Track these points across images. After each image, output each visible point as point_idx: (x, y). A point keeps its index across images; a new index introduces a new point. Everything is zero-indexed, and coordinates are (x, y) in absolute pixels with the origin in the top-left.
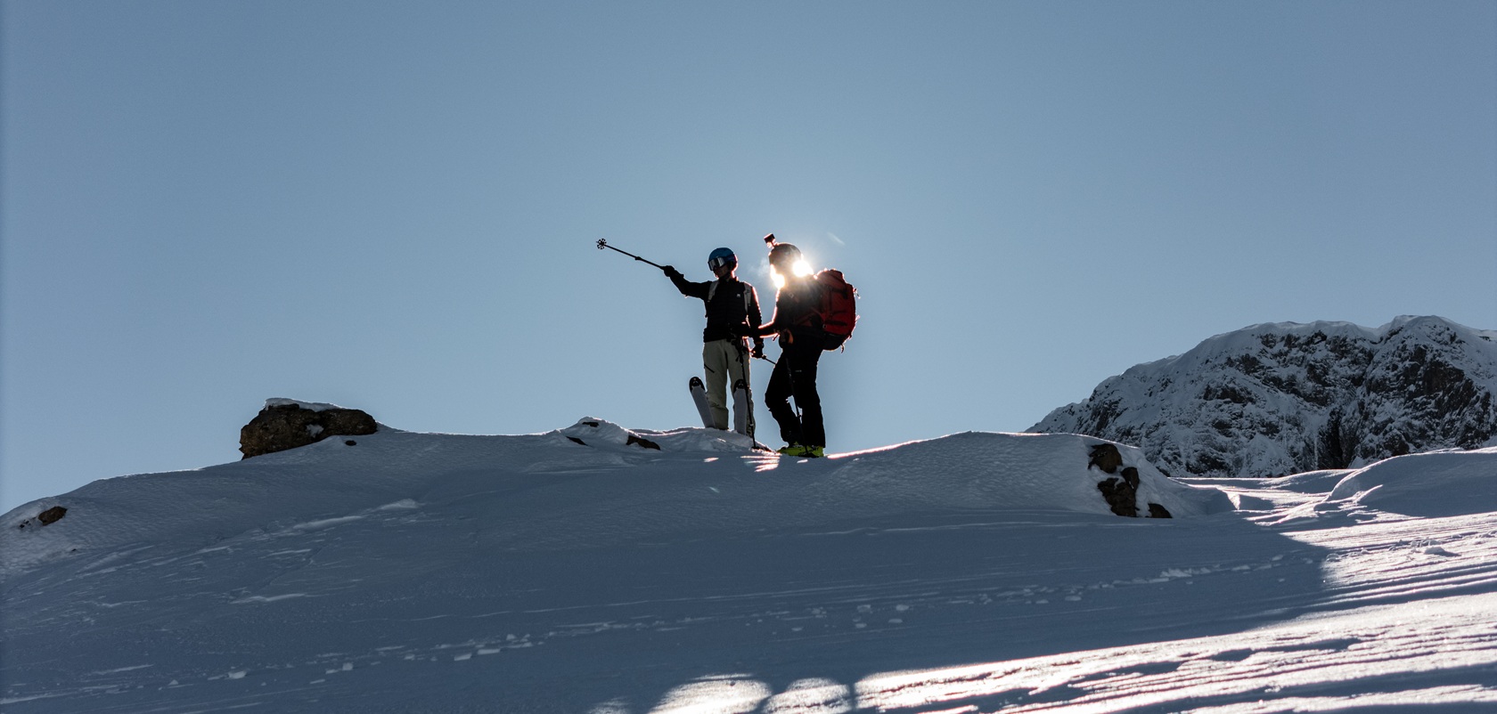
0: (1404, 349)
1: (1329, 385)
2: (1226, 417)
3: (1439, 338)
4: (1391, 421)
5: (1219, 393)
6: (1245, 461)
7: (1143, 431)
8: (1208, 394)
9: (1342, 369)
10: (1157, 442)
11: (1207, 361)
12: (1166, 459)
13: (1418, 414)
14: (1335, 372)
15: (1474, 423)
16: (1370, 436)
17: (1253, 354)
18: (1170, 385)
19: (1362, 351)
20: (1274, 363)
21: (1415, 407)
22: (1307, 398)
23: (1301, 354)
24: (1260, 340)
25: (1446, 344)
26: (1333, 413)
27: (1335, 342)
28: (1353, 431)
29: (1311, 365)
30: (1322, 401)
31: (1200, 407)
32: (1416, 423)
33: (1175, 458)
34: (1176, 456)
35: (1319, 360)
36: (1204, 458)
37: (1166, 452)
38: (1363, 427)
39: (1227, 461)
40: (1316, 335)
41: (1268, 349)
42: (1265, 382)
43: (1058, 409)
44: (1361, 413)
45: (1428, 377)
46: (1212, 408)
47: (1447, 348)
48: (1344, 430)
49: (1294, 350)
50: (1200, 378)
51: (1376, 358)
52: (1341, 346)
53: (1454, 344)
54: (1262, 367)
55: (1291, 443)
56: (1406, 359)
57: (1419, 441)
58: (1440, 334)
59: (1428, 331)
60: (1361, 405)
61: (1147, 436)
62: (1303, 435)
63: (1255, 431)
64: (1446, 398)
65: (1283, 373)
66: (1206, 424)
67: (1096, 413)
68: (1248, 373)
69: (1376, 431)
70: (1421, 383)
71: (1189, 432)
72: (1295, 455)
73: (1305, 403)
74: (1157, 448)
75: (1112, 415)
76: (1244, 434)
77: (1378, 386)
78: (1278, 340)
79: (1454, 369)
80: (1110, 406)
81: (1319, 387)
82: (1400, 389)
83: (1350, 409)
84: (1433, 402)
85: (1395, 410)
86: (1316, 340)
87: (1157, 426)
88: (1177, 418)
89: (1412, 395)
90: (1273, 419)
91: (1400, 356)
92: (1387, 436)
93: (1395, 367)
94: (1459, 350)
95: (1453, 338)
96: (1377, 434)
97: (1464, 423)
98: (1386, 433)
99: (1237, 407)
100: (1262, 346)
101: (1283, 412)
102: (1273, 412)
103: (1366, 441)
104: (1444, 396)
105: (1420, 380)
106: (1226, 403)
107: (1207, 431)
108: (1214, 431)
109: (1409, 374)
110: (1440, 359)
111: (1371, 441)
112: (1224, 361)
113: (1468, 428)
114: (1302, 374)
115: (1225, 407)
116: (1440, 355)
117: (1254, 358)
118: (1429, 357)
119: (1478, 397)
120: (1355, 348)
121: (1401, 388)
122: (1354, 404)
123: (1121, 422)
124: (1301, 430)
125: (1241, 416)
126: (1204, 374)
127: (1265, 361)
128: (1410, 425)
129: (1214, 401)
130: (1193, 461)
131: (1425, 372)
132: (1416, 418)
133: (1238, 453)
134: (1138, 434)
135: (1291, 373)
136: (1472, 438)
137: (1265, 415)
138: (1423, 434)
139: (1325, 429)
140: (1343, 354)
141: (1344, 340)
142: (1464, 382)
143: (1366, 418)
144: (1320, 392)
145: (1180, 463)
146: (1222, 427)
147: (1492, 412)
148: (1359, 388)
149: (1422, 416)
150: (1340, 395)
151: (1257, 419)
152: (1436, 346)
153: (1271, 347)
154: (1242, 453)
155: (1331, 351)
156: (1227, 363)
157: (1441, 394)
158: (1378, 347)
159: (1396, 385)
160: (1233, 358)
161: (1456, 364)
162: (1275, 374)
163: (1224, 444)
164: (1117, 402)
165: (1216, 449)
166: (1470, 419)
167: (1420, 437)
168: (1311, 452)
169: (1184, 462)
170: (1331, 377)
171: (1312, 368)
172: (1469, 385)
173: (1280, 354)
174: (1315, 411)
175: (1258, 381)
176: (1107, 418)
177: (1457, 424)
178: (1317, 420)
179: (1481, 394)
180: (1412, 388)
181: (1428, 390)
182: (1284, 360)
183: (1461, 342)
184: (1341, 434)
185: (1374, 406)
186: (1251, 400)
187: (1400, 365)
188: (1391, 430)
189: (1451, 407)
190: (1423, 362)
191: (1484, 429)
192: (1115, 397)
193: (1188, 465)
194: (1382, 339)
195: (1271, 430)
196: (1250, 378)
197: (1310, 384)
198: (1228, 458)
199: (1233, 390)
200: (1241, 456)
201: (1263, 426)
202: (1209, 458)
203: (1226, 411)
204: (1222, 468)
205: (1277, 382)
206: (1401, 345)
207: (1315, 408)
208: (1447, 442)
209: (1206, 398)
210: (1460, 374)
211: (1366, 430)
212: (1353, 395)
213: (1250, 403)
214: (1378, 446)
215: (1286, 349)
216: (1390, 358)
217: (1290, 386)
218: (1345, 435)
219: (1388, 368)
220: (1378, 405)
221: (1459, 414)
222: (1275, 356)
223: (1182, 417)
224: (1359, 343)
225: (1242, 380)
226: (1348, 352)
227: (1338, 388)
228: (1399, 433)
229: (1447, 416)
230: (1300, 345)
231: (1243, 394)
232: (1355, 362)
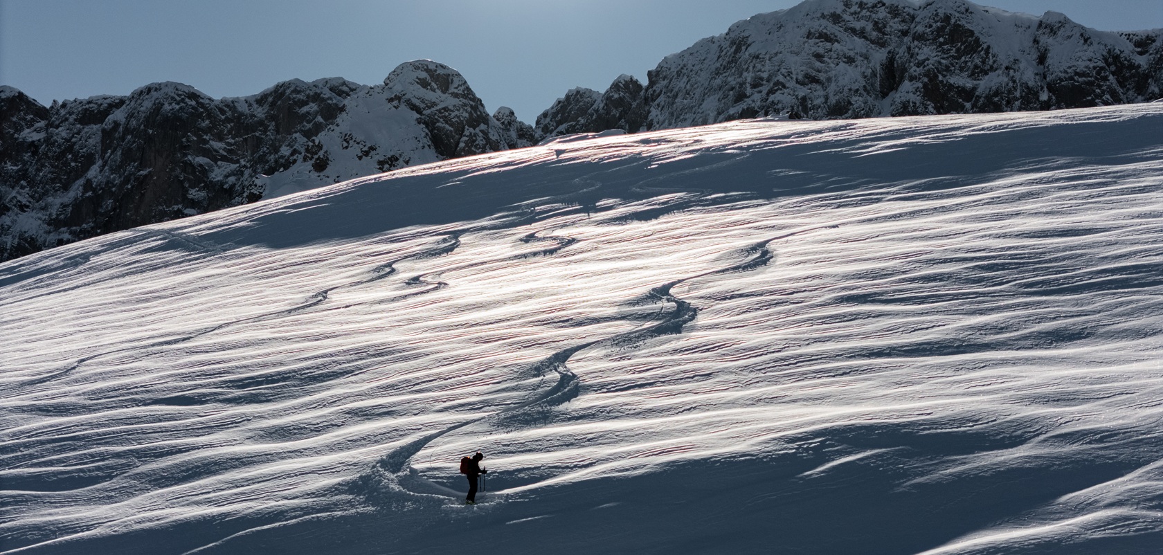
0: (937, 15)
1: (887, 35)
2: (821, 51)
3: (958, 10)
4: (928, 59)
5: (817, 35)
6: (833, 79)
7: (767, 57)
8: (809, 35)
9: (895, 25)
10: (776, 64)
11: (807, 15)
12: (783, 75)
13: (945, 56)
14: (891, 26)
15: (979, 64)
16: (914, 68)
17: (838, 12)
18: (782, 28)
19: (908, 14)
20: (851, 18)
21: (943, 52)
22: (872, 42)
23: (868, 14)
24: (842, 3)
25: (963, 13)
26: (889, 52)
27: (891, 7)
28: (903, 64)
29: (875, 21)
30: (882, 44)
31: (804, 43)
32: (943, 61)
33: (789, 75)
34: (790, 73)
35: (881, 18)
36: (807, 76)
37: (783, 71)
38: (910, 62)
39: (822, 78)
40: (879, 3)
41: (847, 9)
42: (846, 30)
43: (703, 39)
44: (909, 53)
45: (952, 33)
46: (812, 44)
47: (963, 16)
48: (897, 63)
49: (864, 11)
50: (804, 25)
51: (917, 20)
52: (895, 11)
53: (968, 14)
54: (844, 21)
55: (863, 69)
56: (938, 21)
57: (944, 73)
58: (959, 7)
59: (951, 5)
60: (909, 48)
61: (770, 60)
62: (870, 65)
63: (840, 60)
64: (963, 47)
65: (858, 25)
66: (808, 54)
67: (733, 43)
68: (835, 23)
69: (918, 65)
70: (947, 37)
71: (798, 58)
72: (865, 77)
73: (871, 45)
74: (776, 68)
75: (744, 45)
76: (833, 62)
77: (919, 37)
78: (854, 4)
79: (968, 29)
80: (743, 39)
81: (880, 35)
82: (933, 40)
83: (902, 51)
84: (954, 49)
85: (930, 53)
86: (879, 6)
87: (776, 54)
88: (789, 50)
89: (941, 44)
90: (851, 54)
91: (934, 19)
92: (926, 68)
93: (931, 26)
94: (970, 18)
95: (967, 10)
96: (918, 67)
97: (974, 63)
98: (925, 66)
99: (828, 45)
100: (844, 7)
101: (858, 50)
102: (852, 50)
103: (912, 70)
104: (961, 45)
105: (946, 35)
106: (821, 42)
107: (809, 59)
108: (813, 59)
109: (940, 31)
110: (960, 23)
111: (915, 71)
112: (819, 15)
113: (976, 67)
114: (869, 27)
115: (821, 44)
116: (959, 20)
117: (839, 15)
118: (953, 21)
119: (983, 48)
120: (904, 12)
121: (935, 39)
122: (904, 48)
123: (751, 50)
124: (869, 62)
125: (831, 50)
126: (806, 22)
127: (846, 17)
128: (940, 63)
129: (813, 40)
130: (800, 77)
131: (950, 30)
132: (943, 58)
133: (829, 73)
134: (763, 58)
135: (862, 25)
136: (978, 73)
137: (846, 51)
138: (947, 69)
139: (884, 62)
140: (896, 16)
141: (897, 7)
142: (974, 38)
143: (911, 57)
144: (881, 39)
145: (792, 78)
146: (819, 57)
147: (991, 57)
148: (906, 38)
149: (948, 58)
150: (894, 41)
151: (841, 53)
152: (957, 15)
153: (849, 8)
154: (832, 74)
155: (889, 13)
156: (821, 17)
157: (959, 44)
158: (918, 12)
159: (931, 37)
160: (825, 13)
161: (968, 26)
162: (852, 26)
163: (820, 68)
164: (747, 37)
165: (815, 70)
166: (978, 61)
167: (946, 70)
168: (875, 76)
169: (794, 77)
170: (888, 29)
171: (876, 23)
172: (977, 40)
173: (855, 13)
174: (878, 51)
175: (841, 29)
176: (741, 47)
177: (969, 64)
178: (880, 56)
179: (985, 46)
180: (941, 40)
181: (951, 41)
182: (858, 17)
183: (971, 13)
184: (896, 65)
185: (917, 50)
186: (837, 41)
187: (934, 25)
188: (928, 65)
189: (965, 53)
190: (949, 24)
191: (986, 68)
192: (746, 34)
193: (797, 79)
194: (920, 8)
195: (850, 60)
196: (836, 27)
197: (875, 33)
198: (822, 77)
199: (826, 34)
200: (831, 75)
201: (845, 58)
202: (810, 76)
203: (822, 47)
204: (818, 82)
205: (853, 31)
206: (935, 13)
207: (877, 48)
208: (962, 74)
209: (808, 37)
210: (972, 33)
211: (912, 64)
212: (902, 41)
213: (836, 43)
214: (920, 74)
215: (859, 10)
216: (927, 20)
217: (862, 34)
218: (898, 66)
219: (926, 26)
220: (920, 49)
221: (970, 58)
222: (852, 14)
223: (793, 49)
224: (906, 9)
225: (831, 28)
226: (899, 14)
227: (892, 37)
228: (933, 67)
229: (963, 58)
230: (868, 8)
231: (832, 36)
232: (903, 21)
